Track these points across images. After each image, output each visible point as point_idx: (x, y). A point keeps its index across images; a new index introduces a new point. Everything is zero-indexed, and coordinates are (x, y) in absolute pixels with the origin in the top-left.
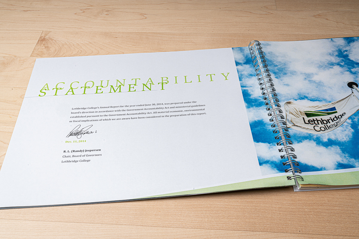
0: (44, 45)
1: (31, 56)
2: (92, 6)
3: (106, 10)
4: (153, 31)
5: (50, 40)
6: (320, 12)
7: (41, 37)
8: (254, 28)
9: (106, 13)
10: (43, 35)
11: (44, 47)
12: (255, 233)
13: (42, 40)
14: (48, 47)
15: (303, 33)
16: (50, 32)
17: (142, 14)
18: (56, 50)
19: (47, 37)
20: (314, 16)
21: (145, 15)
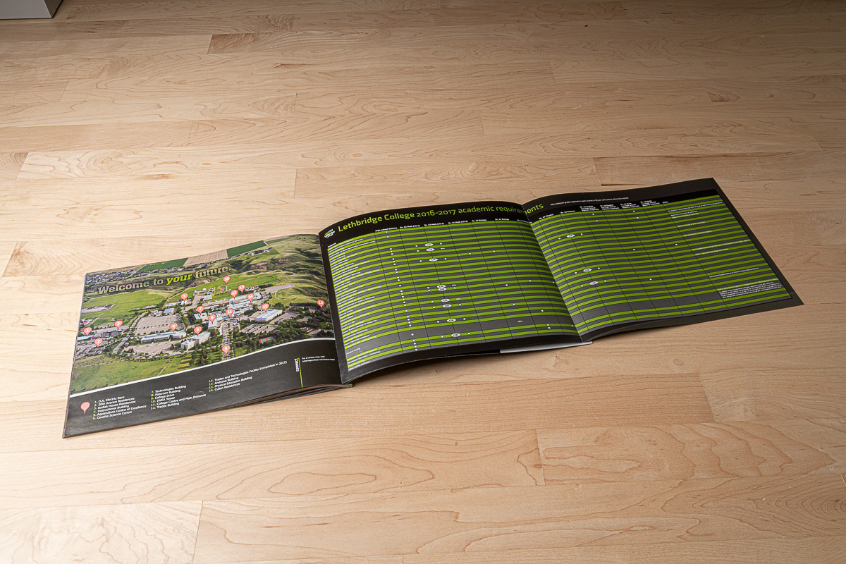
0: (18, 260)
1: (4, 276)
2: (78, 204)
3: (95, 208)
4: (147, 235)
5: (26, 254)
6: (341, 198)
7: (15, 251)
8: (263, 224)
9: (95, 212)
10: (18, 248)
11: (18, 264)
12: (211, 445)
13: (16, 254)
14: (23, 263)
15: (314, 228)
16: (26, 242)
17: (137, 212)
18: (32, 266)
19: (22, 250)
20: (334, 204)
21: (141, 213)
